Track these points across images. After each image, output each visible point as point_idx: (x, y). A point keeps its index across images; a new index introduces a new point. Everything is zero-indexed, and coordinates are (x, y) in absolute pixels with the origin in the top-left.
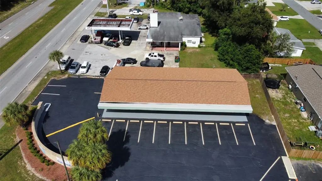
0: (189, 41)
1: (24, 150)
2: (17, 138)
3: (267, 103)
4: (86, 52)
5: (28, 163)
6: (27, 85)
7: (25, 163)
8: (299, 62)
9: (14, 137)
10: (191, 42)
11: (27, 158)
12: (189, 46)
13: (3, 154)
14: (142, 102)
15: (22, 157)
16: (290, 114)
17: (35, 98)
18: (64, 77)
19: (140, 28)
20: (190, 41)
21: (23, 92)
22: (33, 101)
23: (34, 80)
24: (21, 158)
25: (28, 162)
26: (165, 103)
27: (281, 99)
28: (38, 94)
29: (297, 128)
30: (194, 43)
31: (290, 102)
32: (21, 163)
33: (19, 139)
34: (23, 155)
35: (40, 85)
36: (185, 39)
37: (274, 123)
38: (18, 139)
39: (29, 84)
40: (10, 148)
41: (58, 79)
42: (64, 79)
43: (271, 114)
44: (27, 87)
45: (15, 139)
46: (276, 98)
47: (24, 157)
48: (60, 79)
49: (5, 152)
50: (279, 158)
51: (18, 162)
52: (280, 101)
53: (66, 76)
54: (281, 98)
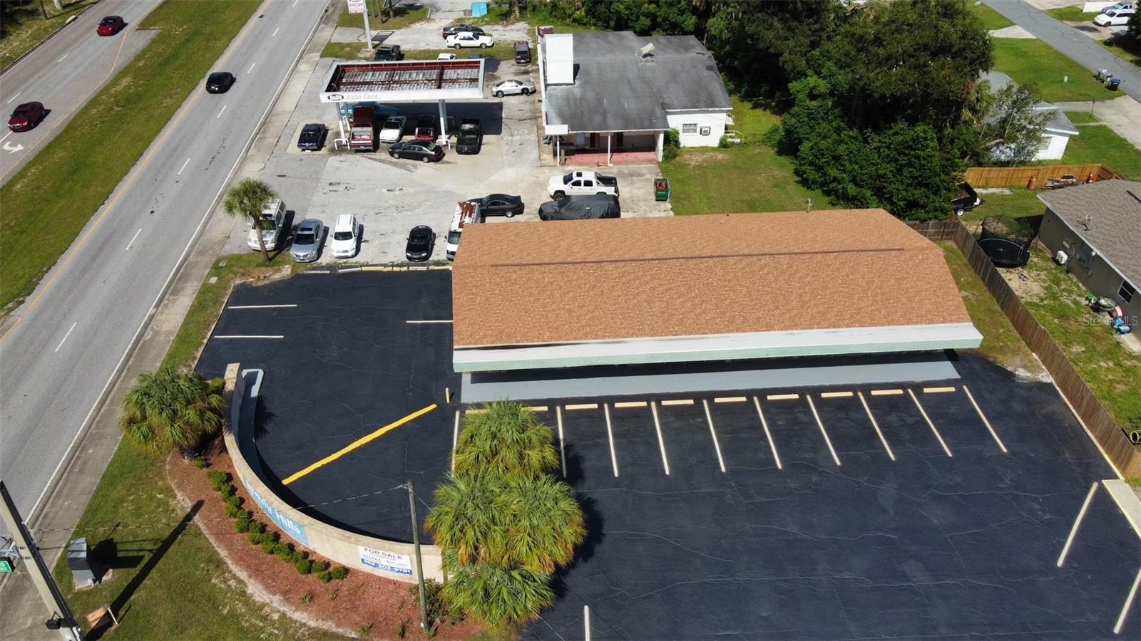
0: (690, 128)
1: (219, 535)
2: (179, 496)
3: (1004, 315)
4: (331, 184)
5: (252, 580)
6: (151, 310)
7: (240, 581)
8: (1064, 177)
9: (166, 496)
10: (695, 131)
11: (239, 561)
12: (688, 145)
13: (148, 557)
14: (604, 337)
15: (221, 559)
16: (1086, 343)
17: (199, 355)
18: (277, 276)
19: (498, 92)
20: (692, 127)
21: (148, 336)
22: (194, 366)
23: (174, 288)
24: (220, 564)
25: (250, 577)
26: (686, 334)
27: (1042, 300)
28: (205, 341)
29: (1120, 388)
30: (705, 133)
31: (1072, 305)
32: (225, 581)
33: (188, 501)
34: (223, 553)
35: (199, 306)
36: (675, 122)
37: (1046, 377)
38: (184, 503)
39: (157, 306)
40: (167, 534)
41: (261, 283)
42: (281, 282)
43: (1026, 349)
44: (152, 317)
45: (172, 503)
46: (1024, 295)
47: (229, 562)
48: (267, 282)
49: (150, 551)
50: (1095, 486)
51: (213, 581)
52: (1043, 307)
53: (286, 271)
54: (1042, 295)
